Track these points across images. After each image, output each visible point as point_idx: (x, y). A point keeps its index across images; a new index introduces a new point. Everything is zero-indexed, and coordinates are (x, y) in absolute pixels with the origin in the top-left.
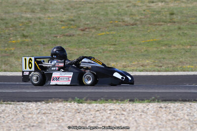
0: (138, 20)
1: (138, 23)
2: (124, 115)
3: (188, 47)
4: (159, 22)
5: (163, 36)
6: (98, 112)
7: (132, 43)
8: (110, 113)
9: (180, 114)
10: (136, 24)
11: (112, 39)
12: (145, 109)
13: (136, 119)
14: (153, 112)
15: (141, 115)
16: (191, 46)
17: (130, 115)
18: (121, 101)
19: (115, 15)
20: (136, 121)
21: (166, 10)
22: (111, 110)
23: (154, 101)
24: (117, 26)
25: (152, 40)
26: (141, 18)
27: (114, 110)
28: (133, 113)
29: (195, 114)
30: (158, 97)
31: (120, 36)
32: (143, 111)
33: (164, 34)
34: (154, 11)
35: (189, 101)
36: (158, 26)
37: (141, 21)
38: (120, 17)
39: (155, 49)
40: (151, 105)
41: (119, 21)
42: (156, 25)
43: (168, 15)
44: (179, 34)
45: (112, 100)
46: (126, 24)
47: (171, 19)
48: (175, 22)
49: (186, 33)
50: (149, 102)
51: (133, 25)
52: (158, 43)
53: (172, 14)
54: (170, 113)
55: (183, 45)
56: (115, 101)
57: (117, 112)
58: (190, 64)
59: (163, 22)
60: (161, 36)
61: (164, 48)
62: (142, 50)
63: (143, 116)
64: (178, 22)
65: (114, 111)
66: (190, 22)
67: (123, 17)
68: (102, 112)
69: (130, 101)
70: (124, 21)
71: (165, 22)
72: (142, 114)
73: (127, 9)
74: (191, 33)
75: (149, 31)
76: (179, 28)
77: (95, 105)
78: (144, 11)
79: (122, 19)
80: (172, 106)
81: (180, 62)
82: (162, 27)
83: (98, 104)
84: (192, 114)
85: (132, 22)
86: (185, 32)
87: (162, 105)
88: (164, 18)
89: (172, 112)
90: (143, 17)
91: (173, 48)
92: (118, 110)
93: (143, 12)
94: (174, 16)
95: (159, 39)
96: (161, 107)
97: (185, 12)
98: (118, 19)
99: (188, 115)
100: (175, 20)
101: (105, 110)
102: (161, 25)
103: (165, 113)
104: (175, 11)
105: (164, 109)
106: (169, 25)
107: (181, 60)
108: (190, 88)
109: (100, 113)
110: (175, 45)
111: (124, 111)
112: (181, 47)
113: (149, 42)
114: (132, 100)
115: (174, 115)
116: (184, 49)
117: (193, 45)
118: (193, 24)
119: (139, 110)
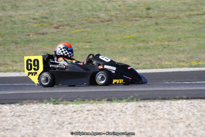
0: (113, 16)
1: (114, 19)
2: (101, 116)
3: (167, 43)
4: (135, 17)
5: (140, 32)
6: (75, 113)
7: (108, 40)
8: (87, 114)
9: (160, 113)
10: (111, 20)
11: (87, 36)
12: (124, 109)
13: (115, 119)
14: (132, 111)
15: (120, 115)
16: (169, 41)
17: (109, 115)
18: (99, 100)
19: (89, 11)
20: (114, 121)
21: (142, 5)
22: (88, 110)
23: (132, 100)
24: (91, 22)
25: (128, 36)
26: (116, 14)
27: (91, 110)
28: (111, 113)
29: (175, 113)
30: (137, 95)
31: (95, 33)
32: (121, 111)
33: (140, 30)
34: (130, 6)
35: (168, 99)
36: (134, 22)
37: (117, 17)
38: (94, 13)
39: (132, 46)
40: (130, 104)
41: (94, 18)
42: (132, 20)
43: (145, 10)
44: (157, 30)
45: (89, 100)
46: (101, 20)
47: (148, 14)
48: (151, 17)
49: (163, 29)
50: (128, 101)
51: (108, 21)
52: (135, 39)
53: (148, 9)
54: (150, 112)
55: (160, 41)
56: (92, 101)
57: (94, 112)
58: (168, 61)
59: (139, 17)
60: (138, 32)
61: (141, 44)
62: (119, 48)
63: (122, 117)
64: (155, 17)
65: (91, 112)
66: (168, 17)
67: (98, 13)
68: (79, 113)
69: (108, 100)
70: (98, 18)
71: (141, 17)
72: (121, 113)
73: (101, 5)
74: (169, 28)
75: (125, 27)
76: (157, 24)
77: (71, 105)
78: (120, 6)
79: (97, 15)
80: (151, 105)
81: (159, 59)
82: (138, 22)
83: (75, 105)
84: (172, 113)
85: (107, 18)
86: (163, 27)
87: (142, 103)
88: (141, 13)
89: (152, 111)
90: (118, 12)
91: (151, 44)
92: (95, 110)
93: (118, 7)
94: (151, 11)
95: (136, 35)
96: (140, 106)
97: (162, 6)
98: (92, 15)
99: (168, 114)
100: (152, 15)
101: (82, 111)
102: (138, 20)
103: (145, 113)
104: (151, 6)
105: (143, 108)
106: (145, 20)
107: (159, 56)
108: (169, 85)
109: (77, 114)
110: (152, 42)
111: (102, 111)
112: (159, 43)
113: (125, 39)
114: (110, 100)
115: (154, 115)
116: (162, 45)
117: (171, 41)
118: (170, 18)
119: (118, 110)
